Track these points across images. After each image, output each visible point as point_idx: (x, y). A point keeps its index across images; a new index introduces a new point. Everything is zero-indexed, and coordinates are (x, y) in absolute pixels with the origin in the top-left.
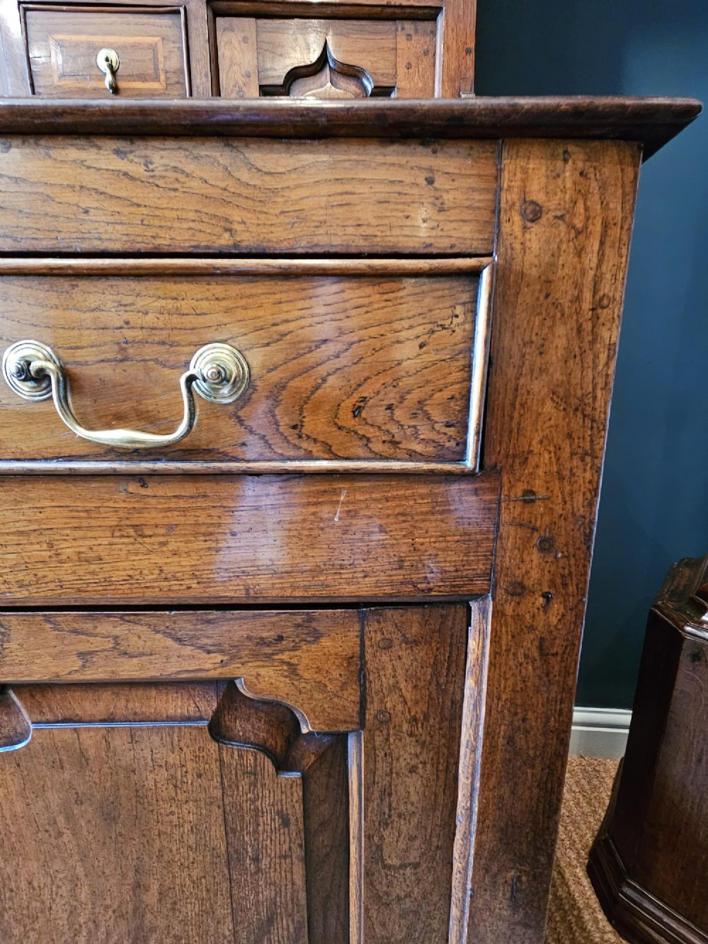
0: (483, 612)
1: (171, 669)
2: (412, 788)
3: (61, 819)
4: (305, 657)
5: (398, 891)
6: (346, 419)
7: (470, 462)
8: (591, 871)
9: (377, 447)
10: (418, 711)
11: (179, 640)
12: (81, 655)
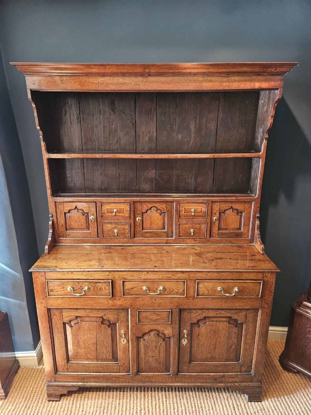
0: (260, 310)
1: (225, 315)
2: (251, 330)
3: (209, 333)
4: (240, 314)
5: (248, 342)
6: (248, 293)
7: (260, 297)
8: (279, 361)
9: (251, 295)
10: (252, 321)
11: (227, 312)
12: (216, 314)
